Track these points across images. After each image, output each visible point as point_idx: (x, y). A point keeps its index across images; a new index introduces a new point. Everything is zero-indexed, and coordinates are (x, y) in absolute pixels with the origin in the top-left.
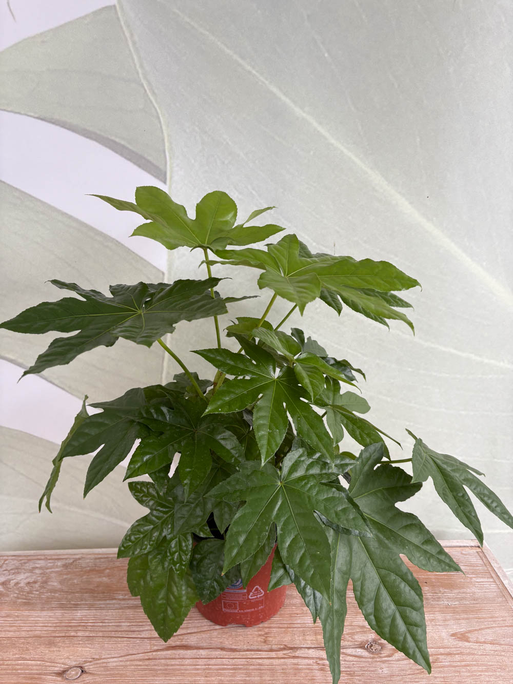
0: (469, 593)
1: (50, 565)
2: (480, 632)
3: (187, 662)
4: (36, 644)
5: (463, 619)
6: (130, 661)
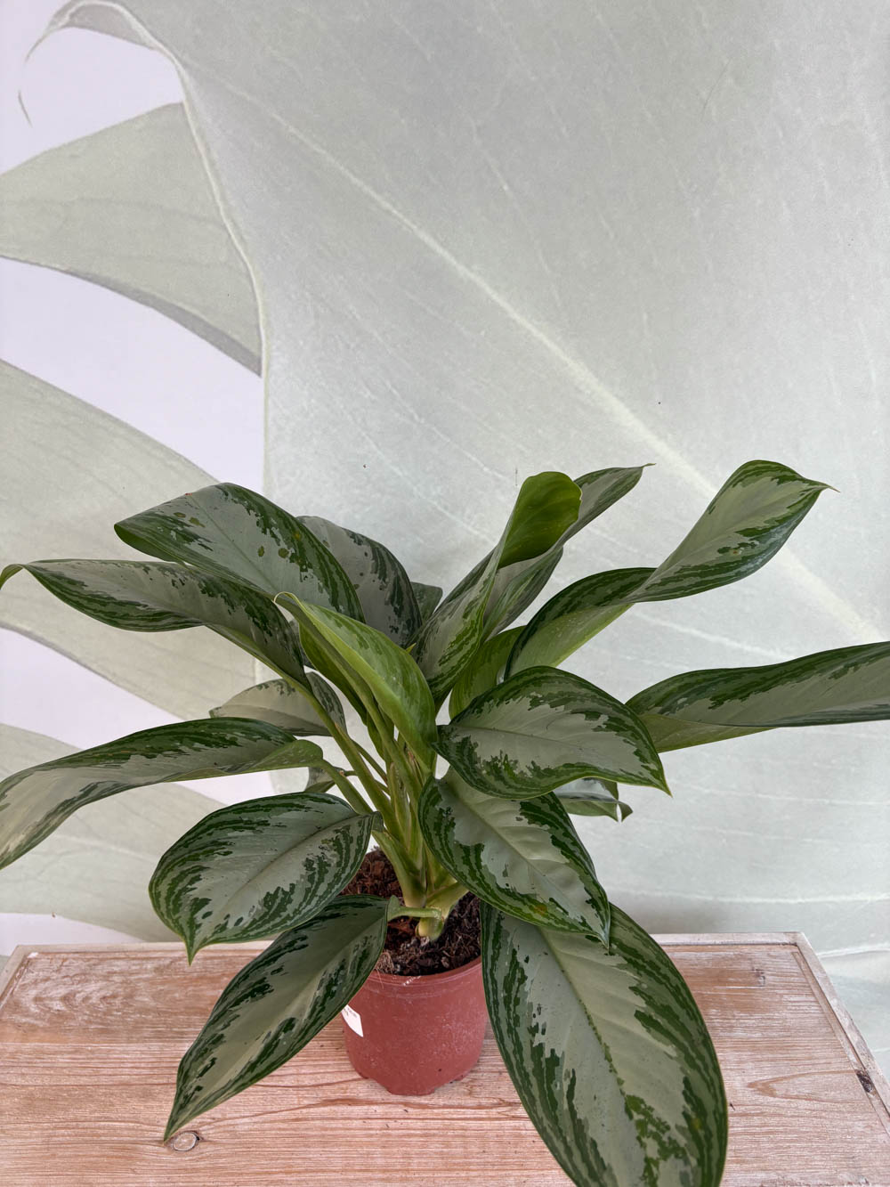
0: (778, 1020)
1: (134, 968)
2: (791, 1081)
3: (355, 1124)
4: (124, 1095)
5: (767, 1060)
6: (271, 1122)
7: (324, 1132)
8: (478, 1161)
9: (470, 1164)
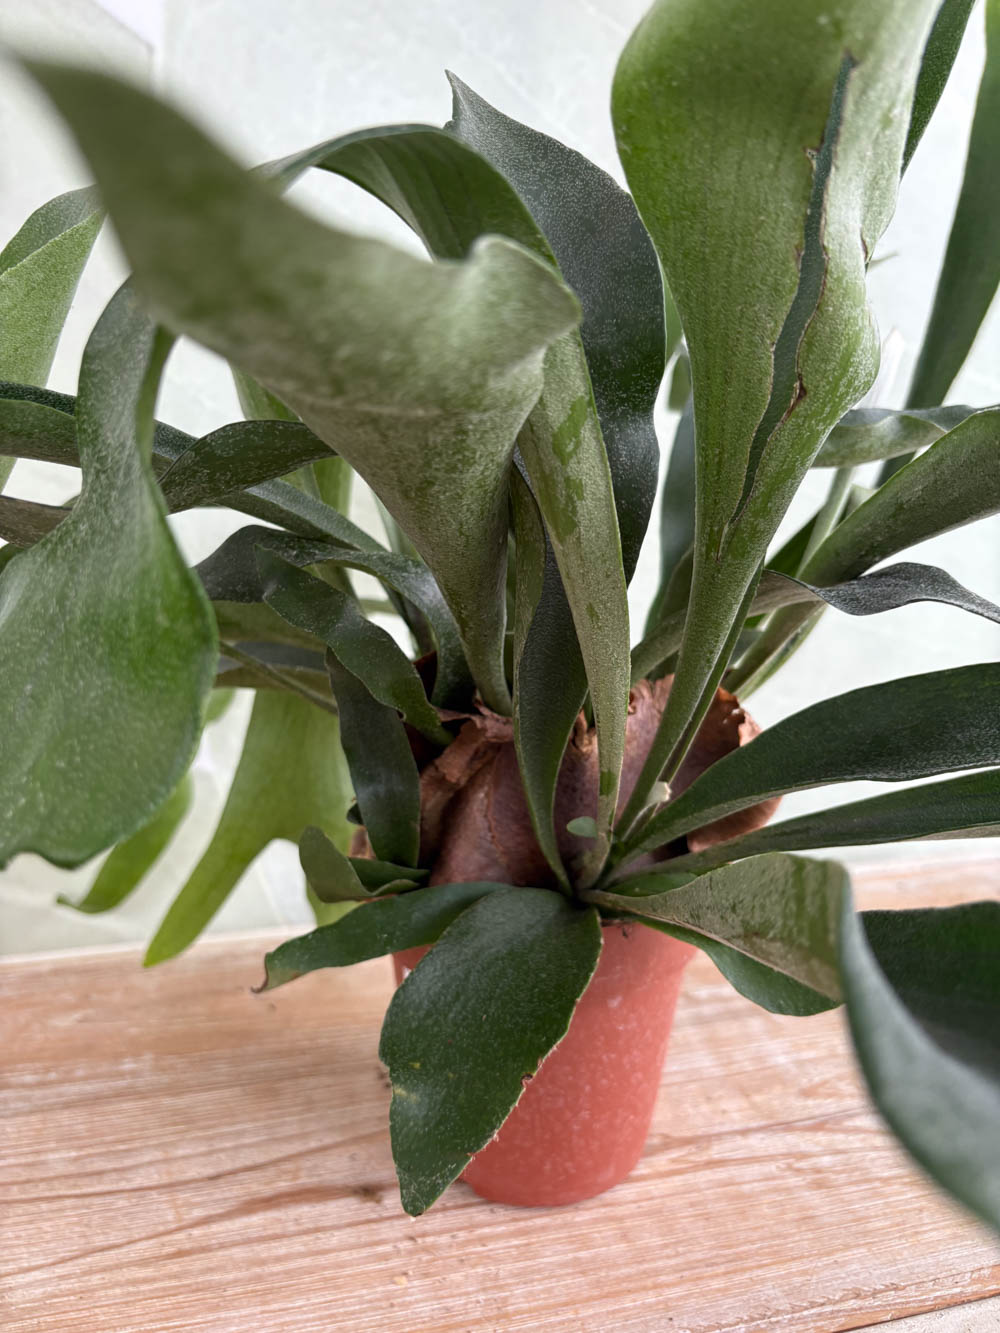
3: (335, 1239)
6: (104, 1270)
7: (258, 1270)
8: (672, 1262)
9: (657, 1272)
